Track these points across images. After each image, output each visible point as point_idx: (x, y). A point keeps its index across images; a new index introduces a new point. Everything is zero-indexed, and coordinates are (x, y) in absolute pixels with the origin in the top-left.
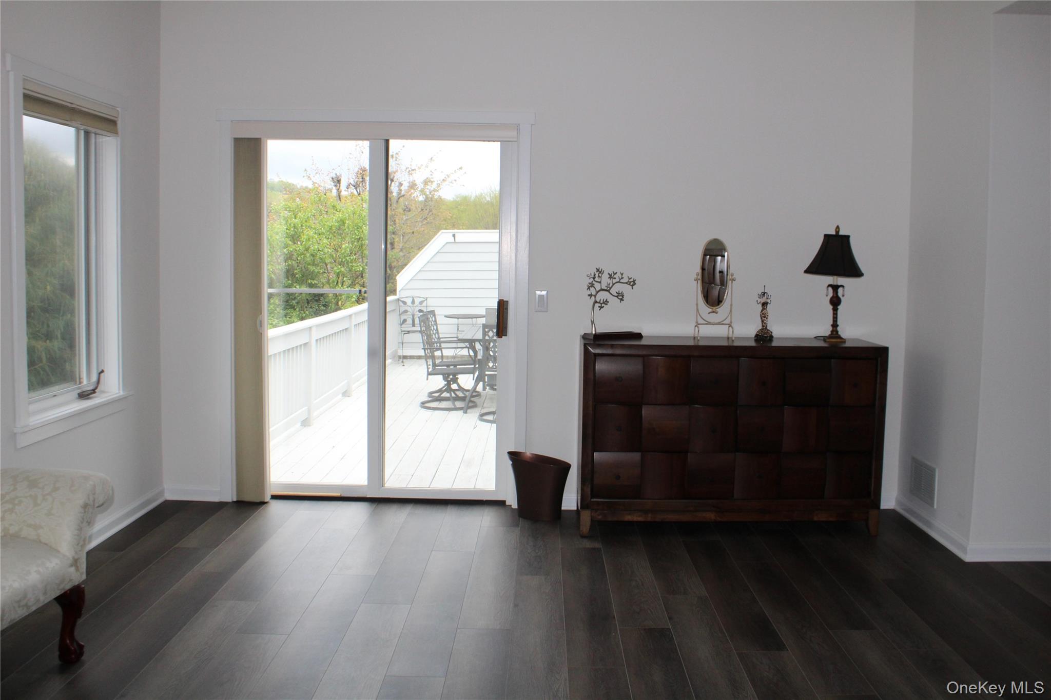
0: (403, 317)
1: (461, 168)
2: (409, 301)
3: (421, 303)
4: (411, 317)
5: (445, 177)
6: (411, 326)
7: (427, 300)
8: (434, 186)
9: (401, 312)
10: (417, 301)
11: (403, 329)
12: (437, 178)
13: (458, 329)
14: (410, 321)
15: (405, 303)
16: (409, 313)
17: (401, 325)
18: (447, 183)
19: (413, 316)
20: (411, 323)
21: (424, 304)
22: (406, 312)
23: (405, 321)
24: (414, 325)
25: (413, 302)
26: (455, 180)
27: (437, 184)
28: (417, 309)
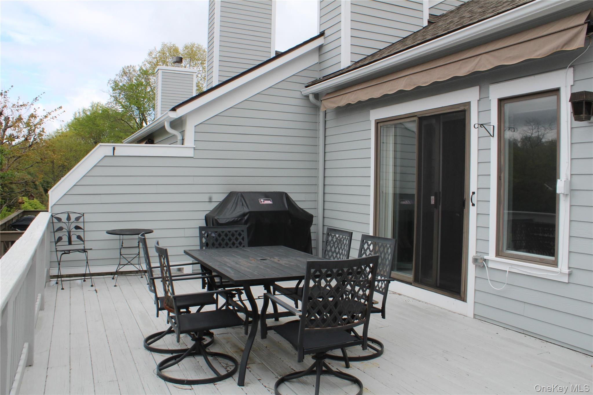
0: (58, 235)
1: (61, 107)
2: (64, 217)
3: (77, 219)
4: (67, 234)
5: (47, 114)
6: (67, 243)
7: (83, 215)
8: (37, 120)
9: (55, 231)
10: (73, 217)
11: (59, 248)
12: (40, 114)
13: (122, 245)
14: (65, 239)
15: (59, 220)
16: (64, 230)
17: (56, 243)
18: (48, 118)
19: (69, 232)
20: (67, 240)
21: (81, 220)
22: (61, 229)
23: (60, 239)
24: (70, 243)
25: (69, 218)
26: (55, 117)
27: (40, 119)
28: (73, 225)
